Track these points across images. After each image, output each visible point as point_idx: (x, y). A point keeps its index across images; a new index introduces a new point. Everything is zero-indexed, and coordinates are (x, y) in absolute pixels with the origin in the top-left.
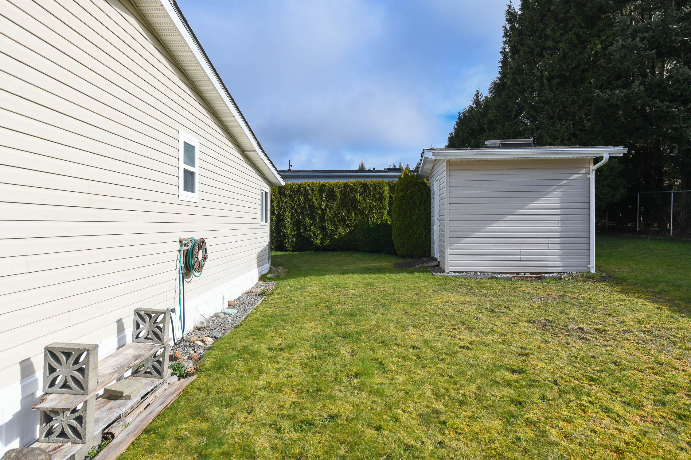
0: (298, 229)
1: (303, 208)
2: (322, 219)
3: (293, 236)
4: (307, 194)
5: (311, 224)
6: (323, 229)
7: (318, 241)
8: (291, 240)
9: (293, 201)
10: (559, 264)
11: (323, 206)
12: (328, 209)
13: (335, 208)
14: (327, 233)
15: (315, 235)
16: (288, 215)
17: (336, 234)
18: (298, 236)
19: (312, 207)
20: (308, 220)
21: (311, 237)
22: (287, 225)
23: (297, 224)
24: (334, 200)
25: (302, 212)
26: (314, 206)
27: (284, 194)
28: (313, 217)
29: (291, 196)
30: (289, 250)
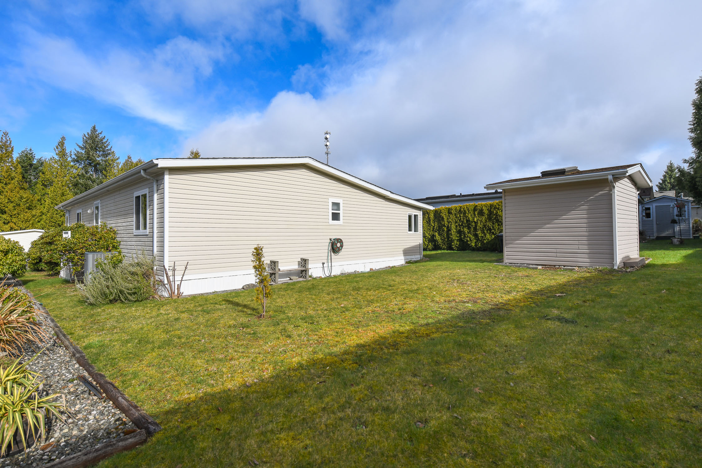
0: (460, 236)
1: (463, 222)
2: (475, 229)
3: (457, 240)
4: (465, 213)
5: (468, 233)
6: (476, 236)
7: (473, 244)
8: (456, 243)
9: (457, 217)
10: (588, 260)
11: (475, 220)
12: (479, 222)
13: (484, 221)
14: (478, 238)
15: (470, 240)
16: (453, 226)
17: (485, 240)
18: (460, 240)
19: (468, 221)
20: (466, 230)
21: (468, 241)
22: (453, 233)
23: (460, 232)
24: (483, 215)
25: (462, 225)
26: (469, 220)
27: (451, 213)
28: (469, 228)
29: (455, 214)
30: (455, 250)
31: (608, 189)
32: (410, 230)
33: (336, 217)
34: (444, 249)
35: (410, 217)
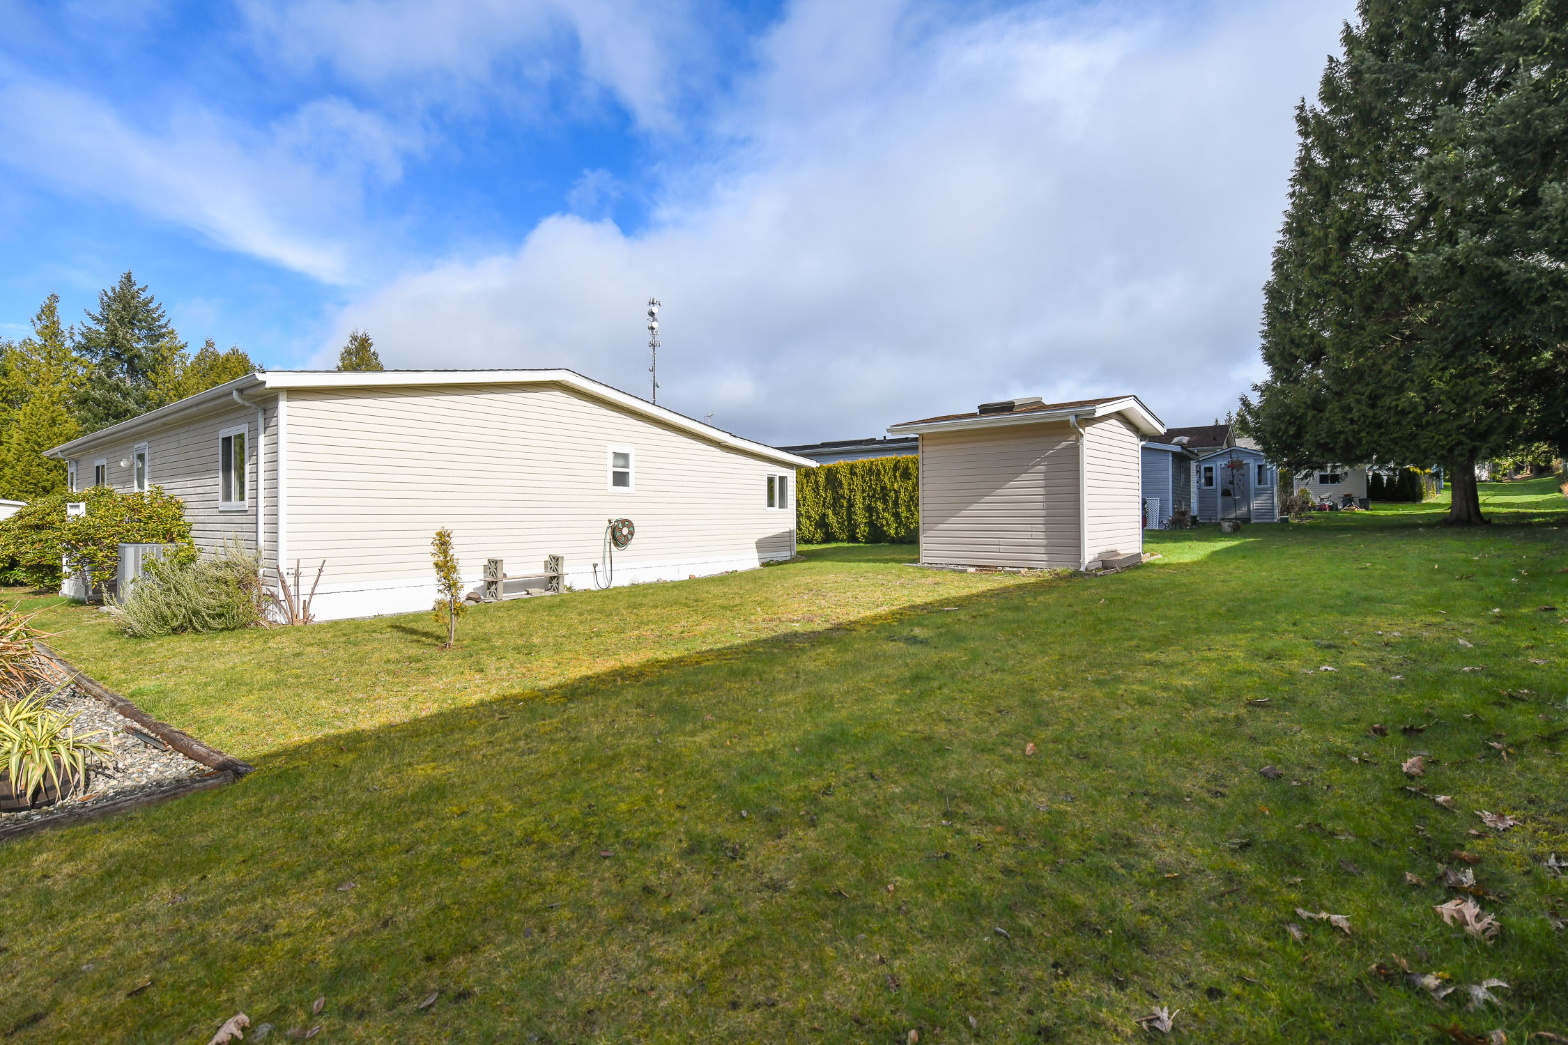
0: (871, 516)
1: (875, 490)
2: (896, 504)
3: (866, 523)
4: (878, 474)
5: (884, 510)
6: (897, 515)
7: (892, 532)
8: (863, 530)
9: (864, 482)
10: (1044, 557)
11: (896, 485)
12: (902, 491)
13: (910, 489)
14: (901, 521)
15: (887, 523)
16: (858, 498)
17: (911, 523)
18: (871, 524)
19: (883, 488)
20: (880, 506)
21: (883, 526)
22: (858, 512)
23: (869, 509)
24: (909, 479)
25: (873, 496)
26: (886, 488)
27: (855, 474)
28: (885, 502)
29: (863, 476)
30: (862, 542)
31: (1073, 437)
32: (771, 504)
33: (620, 479)
34: (842, 541)
35: (771, 481)
